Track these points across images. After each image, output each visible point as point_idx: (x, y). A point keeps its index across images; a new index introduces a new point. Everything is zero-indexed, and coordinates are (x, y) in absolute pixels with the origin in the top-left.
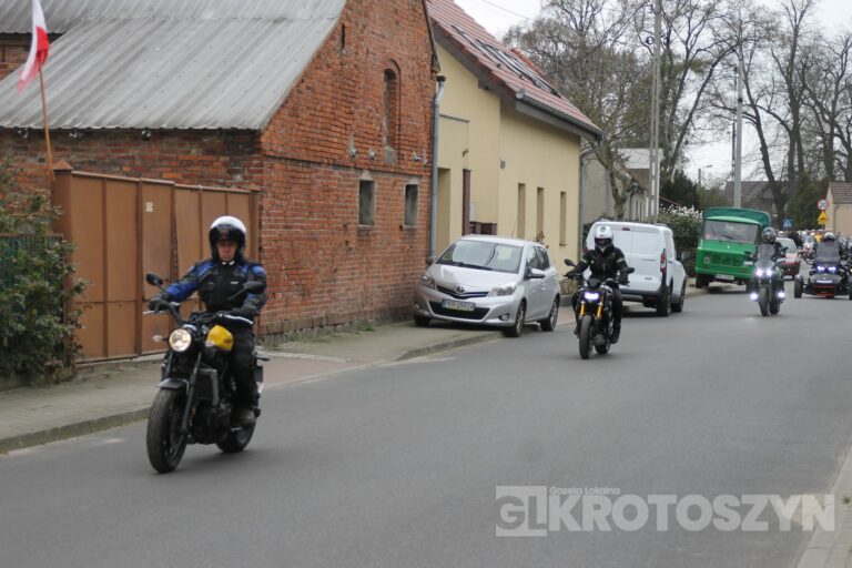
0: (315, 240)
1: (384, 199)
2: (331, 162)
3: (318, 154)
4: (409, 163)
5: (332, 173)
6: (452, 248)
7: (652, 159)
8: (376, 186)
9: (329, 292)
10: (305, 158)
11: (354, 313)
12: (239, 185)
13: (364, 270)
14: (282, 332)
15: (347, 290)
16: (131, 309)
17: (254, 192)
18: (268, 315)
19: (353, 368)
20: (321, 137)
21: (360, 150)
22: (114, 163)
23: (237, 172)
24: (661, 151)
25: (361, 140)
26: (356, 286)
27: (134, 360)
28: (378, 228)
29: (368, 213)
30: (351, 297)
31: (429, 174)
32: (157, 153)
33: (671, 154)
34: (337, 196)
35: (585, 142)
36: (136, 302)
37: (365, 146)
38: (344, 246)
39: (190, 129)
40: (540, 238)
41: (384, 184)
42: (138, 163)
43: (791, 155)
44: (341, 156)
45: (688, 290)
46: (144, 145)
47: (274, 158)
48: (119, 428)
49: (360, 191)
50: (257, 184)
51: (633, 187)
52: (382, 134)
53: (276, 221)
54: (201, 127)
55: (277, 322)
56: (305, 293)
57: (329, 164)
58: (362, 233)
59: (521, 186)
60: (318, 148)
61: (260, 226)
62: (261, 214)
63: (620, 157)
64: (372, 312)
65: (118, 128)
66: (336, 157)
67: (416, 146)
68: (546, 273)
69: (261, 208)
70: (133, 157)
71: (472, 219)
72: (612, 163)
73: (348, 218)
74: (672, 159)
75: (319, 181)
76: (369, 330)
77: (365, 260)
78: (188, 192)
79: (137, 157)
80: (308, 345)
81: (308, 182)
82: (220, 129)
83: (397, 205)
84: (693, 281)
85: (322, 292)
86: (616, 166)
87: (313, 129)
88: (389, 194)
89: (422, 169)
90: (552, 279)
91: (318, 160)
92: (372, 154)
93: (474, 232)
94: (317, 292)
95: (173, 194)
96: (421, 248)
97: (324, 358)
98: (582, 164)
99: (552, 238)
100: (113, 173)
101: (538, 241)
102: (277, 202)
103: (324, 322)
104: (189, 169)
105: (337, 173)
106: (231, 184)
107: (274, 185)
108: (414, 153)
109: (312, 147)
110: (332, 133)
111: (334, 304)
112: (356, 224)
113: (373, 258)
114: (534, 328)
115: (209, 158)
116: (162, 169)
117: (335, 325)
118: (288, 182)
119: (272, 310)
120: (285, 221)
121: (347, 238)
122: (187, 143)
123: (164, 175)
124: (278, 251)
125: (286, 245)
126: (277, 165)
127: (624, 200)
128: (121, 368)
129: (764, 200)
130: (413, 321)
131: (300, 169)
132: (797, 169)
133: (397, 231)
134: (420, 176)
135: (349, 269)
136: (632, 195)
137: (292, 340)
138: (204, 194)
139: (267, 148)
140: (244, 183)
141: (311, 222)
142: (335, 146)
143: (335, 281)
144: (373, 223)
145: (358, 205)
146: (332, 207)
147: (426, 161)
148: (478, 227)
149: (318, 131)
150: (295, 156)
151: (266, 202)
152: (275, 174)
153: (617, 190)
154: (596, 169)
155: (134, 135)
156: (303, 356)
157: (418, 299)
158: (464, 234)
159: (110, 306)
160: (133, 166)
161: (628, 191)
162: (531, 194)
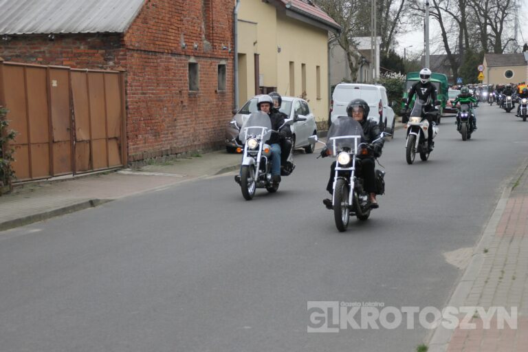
0: (162, 101)
1: (204, 74)
2: (170, 52)
3: (162, 47)
4: (220, 51)
5: (171, 58)
6: (249, 103)
7: (373, 43)
8: (199, 66)
9: (172, 133)
10: (153, 50)
11: (188, 146)
12: (112, 68)
13: (193, 119)
14: (143, 160)
15: (183, 132)
16: (46, 148)
17: (122, 72)
18: (134, 149)
19: (188, 180)
20: (163, 36)
21: (188, 44)
22: (32, 56)
23: (110, 60)
24: (379, 38)
25: (188, 37)
26: (189, 129)
27: (49, 180)
28: (201, 93)
29: (195, 84)
30: (186, 136)
31: (232, 57)
32: (59, 49)
33: (386, 39)
34: (174, 73)
35: (331, 34)
36: (49, 143)
37: (190, 41)
38: (180, 105)
39: (79, 33)
40: (304, 95)
41: (204, 65)
42: (47, 55)
43: (460, 37)
44: (176, 48)
45: (397, 125)
46: (51, 44)
47: (133, 50)
48: (39, 222)
49: (189, 70)
50: (123, 67)
51: (362, 62)
52: (201, 33)
53: (136, 90)
54: (86, 32)
55: (139, 153)
56: (156, 134)
57: (168, 53)
58: (192, 96)
59: (291, 63)
60: (161, 43)
61: (126, 94)
62: (126, 86)
63: (354, 42)
64: (199, 145)
65: (33, 34)
66: (173, 48)
67: (223, 40)
68: (308, 117)
69: (126, 82)
70: (44, 52)
71: (261, 85)
72: (348, 47)
73: (182, 87)
74: (386, 43)
75: (162, 64)
76: (198, 156)
77: (194, 113)
78: (79, 73)
79: (46, 52)
80: (160, 167)
81: (156, 64)
82: (98, 33)
83: (213, 78)
84: (401, 119)
85: (167, 134)
86: (351, 48)
87: (157, 32)
88: (207, 70)
89: (228, 54)
90: (311, 120)
91: (161, 51)
92: (196, 46)
93: (263, 93)
94: (164, 134)
95: (69, 75)
96: (229, 104)
97: (170, 175)
98: (329, 48)
99: (311, 95)
100: (32, 62)
101: (302, 98)
102: (137, 78)
103: (169, 153)
104: (79, 58)
105: (174, 59)
106: (107, 67)
107: (134, 67)
108: (223, 45)
109: (157, 43)
110: (169, 34)
111: (175, 141)
112: (187, 90)
113: (199, 111)
114: (301, 152)
115: (92, 51)
116: (64, 59)
117: (176, 154)
118: (143, 65)
119: (136, 146)
120: (142, 89)
121: (181, 99)
122: (78, 42)
123: (64, 63)
124: (139, 108)
125: (144, 105)
126: (136, 55)
127: (356, 70)
128: (41, 185)
129: (445, 67)
130: (225, 150)
131: (150, 57)
132: (464, 46)
133: (214, 94)
134: (227, 59)
135: (184, 119)
136: (362, 67)
137: (150, 164)
138: (90, 75)
139: (129, 44)
140: (114, 67)
141: (159, 90)
142: (172, 41)
143: (175, 126)
144: (198, 90)
145: (188, 78)
146: (172, 80)
147: (230, 50)
148: (265, 90)
149: (161, 32)
150: (146, 48)
151: (129, 78)
152: (134, 60)
153: (352, 64)
154: (339, 51)
155: (43, 38)
156: (156, 174)
157: (228, 137)
158: (256, 94)
159: (32, 146)
160: (44, 57)
161: (359, 64)
162: (298, 68)
